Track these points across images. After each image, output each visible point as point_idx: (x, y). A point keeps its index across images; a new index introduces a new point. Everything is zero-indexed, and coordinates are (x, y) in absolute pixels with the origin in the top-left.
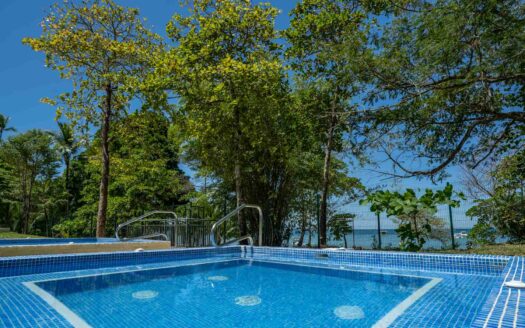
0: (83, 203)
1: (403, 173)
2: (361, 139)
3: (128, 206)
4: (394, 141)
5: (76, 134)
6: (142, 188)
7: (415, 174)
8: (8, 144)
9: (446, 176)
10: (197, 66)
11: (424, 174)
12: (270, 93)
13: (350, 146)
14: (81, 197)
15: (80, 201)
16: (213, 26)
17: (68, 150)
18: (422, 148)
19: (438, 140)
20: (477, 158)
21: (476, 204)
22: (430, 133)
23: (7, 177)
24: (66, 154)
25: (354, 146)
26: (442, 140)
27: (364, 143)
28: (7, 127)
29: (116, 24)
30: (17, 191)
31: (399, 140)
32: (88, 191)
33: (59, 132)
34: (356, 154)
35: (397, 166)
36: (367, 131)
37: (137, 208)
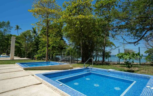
0: (40, 49)
1: (126, 43)
2: (114, 33)
3: (51, 50)
4: (124, 33)
5: (37, 31)
6: (54, 45)
7: (130, 43)
8: (22, 34)
9: (139, 43)
10: (72, 16)
11: (132, 43)
12: (90, 23)
13: (111, 35)
14: (38, 47)
15: (38, 48)
16: (75, 5)
17: (35, 35)
18: (132, 35)
19: (137, 33)
20: (149, 39)
21: (148, 50)
22: (134, 31)
23: (21, 42)
24: (34, 36)
25: (112, 35)
26: (138, 33)
27: (115, 34)
28: (19, 28)
29: (49, 4)
30: (24, 46)
31: (125, 33)
32: (40, 46)
33: (32, 30)
34: (113, 37)
35: (124, 40)
36: (116, 31)
37: (53, 51)
